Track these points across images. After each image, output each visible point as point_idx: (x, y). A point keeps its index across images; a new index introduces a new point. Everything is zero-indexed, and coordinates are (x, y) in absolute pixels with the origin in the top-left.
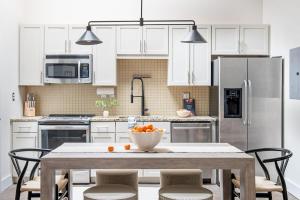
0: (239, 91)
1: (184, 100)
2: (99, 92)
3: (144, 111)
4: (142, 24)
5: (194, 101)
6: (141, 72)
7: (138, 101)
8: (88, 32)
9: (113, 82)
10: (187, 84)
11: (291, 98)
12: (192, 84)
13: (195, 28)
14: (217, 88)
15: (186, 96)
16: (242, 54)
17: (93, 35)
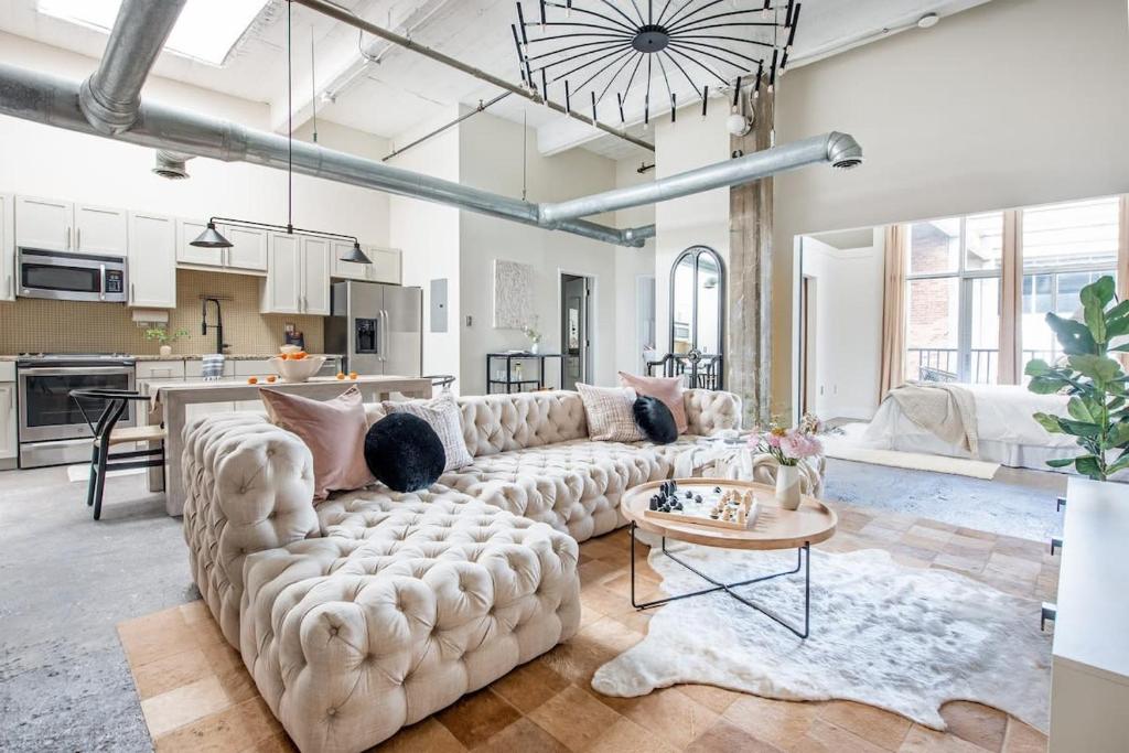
0: (373, 323)
1: (287, 334)
2: (137, 317)
3: (221, 348)
4: (290, 232)
5: (302, 334)
6: (212, 291)
7: (213, 332)
8: (211, 231)
9: (172, 304)
10: (297, 312)
11: (433, 330)
12: (303, 312)
13: (357, 245)
14: (344, 319)
15: (289, 328)
16: (371, 279)
17: (217, 234)
